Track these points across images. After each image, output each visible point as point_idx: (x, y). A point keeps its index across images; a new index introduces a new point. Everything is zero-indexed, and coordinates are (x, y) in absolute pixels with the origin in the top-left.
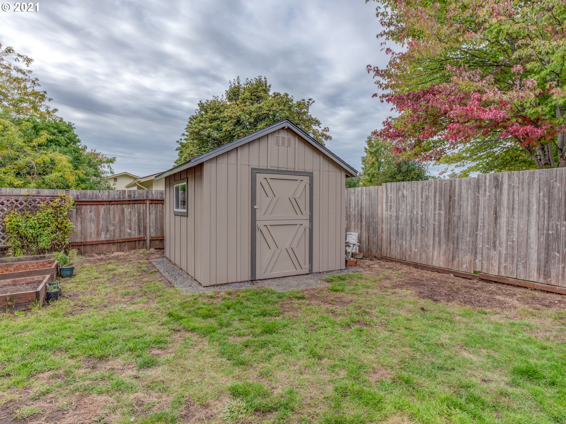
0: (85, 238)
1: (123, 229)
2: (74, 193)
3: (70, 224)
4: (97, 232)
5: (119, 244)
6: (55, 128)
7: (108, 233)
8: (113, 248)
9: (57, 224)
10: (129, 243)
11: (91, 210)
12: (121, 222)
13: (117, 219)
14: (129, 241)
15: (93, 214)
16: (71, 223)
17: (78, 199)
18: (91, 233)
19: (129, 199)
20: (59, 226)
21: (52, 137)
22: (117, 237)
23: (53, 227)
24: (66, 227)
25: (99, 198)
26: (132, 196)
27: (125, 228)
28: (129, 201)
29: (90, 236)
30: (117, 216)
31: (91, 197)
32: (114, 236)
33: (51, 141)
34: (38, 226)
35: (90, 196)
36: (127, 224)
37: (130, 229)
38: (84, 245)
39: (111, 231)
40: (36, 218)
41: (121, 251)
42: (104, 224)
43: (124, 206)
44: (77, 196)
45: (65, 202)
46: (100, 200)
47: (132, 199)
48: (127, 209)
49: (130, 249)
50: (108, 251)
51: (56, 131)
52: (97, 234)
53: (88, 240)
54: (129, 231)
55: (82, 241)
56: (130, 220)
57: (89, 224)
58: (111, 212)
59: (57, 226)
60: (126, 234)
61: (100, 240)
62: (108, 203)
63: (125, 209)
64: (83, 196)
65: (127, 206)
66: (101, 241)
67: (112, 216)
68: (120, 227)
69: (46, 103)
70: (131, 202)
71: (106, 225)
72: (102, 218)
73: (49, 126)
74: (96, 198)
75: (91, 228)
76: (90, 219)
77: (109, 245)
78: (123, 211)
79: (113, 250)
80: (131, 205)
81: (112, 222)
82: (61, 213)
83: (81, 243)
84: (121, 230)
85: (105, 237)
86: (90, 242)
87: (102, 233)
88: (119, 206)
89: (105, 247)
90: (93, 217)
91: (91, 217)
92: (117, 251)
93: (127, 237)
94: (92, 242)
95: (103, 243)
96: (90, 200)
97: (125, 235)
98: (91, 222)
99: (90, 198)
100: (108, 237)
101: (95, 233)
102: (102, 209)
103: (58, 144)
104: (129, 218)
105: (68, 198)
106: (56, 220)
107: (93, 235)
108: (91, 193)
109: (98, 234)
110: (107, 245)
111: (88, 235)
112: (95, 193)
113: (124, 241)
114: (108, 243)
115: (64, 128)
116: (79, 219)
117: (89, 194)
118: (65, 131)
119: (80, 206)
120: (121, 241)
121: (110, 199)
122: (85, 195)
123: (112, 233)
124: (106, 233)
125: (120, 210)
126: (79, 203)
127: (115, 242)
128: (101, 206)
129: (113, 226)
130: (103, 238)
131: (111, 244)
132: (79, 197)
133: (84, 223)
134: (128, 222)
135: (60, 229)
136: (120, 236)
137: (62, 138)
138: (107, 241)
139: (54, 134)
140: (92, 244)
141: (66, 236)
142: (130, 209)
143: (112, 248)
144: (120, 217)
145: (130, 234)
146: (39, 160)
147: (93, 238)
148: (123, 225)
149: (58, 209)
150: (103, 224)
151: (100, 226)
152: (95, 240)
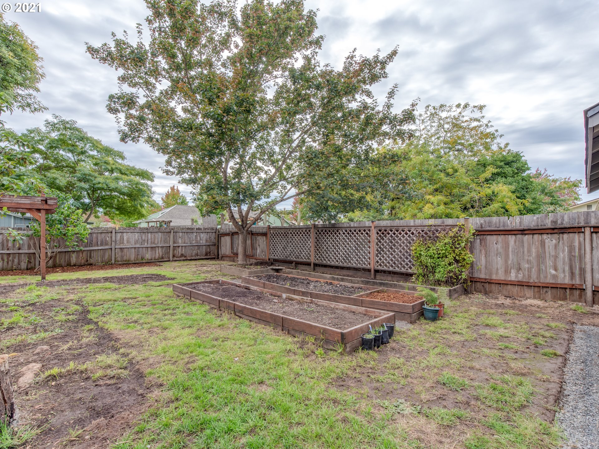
0: (491, 274)
1: (544, 268)
2: (478, 222)
3: (469, 257)
4: (505, 268)
5: (536, 289)
6: (501, 161)
7: (520, 272)
8: (529, 292)
9: (454, 256)
10: (554, 291)
11: (497, 242)
12: (541, 257)
13: (534, 255)
14: (554, 287)
15: (499, 246)
16: (470, 255)
17: (482, 228)
18: (497, 269)
19: (553, 227)
20: (457, 258)
21: (498, 170)
22: (534, 279)
23: (451, 258)
24: (464, 259)
25: (508, 226)
26: (559, 222)
27: (546, 267)
28: (553, 229)
29: (497, 273)
30: (534, 250)
31: (498, 226)
32: (530, 277)
33: (498, 174)
34: (436, 256)
35: (496, 223)
36: (549, 263)
37: (556, 270)
38: (489, 283)
39: (525, 270)
40: (435, 248)
41: (540, 298)
42: (515, 260)
43: (545, 236)
44: (481, 225)
45: (464, 232)
46: (509, 228)
47: (558, 226)
48: (550, 241)
49: (555, 298)
50: (520, 295)
51: (502, 163)
52: (505, 271)
53: (494, 277)
54: (553, 272)
55: (487, 278)
56: (556, 257)
57: (495, 258)
58: (526, 245)
59: (455, 258)
60: (549, 276)
61: (509, 279)
62: (520, 232)
63: (546, 241)
64: (487, 224)
65: (549, 236)
66: (510, 281)
67: (526, 250)
68: (539, 265)
69: (498, 140)
70: (556, 231)
71: (517, 260)
72: (512, 251)
73: (496, 161)
74: (504, 226)
75: (497, 263)
76: (496, 252)
77: (522, 287)
78: (543, 244)
79: (528, 295)
80: (556, 236)
81: (526, 258)
82: (459, 244)
83: (486, 279)
84: (539, 270)
85: (516, 276)
86: (495, 280)
87: (512, 271)
88: (536, 236)
89: (516, 289)
90: (500, 250)
91: (497, 250)
92: (535, 298)
93: (550, 280)
94: (498, 280)
95: (513, 284)
96: (496, 229)
97: (546, 277)
98: (497, 255)
99: (496, 227)
100: (520, 277)
101: (503, 270)
102: (512, 239)
103: (504, 175)
104: (553, 253)
105: (467, 227)
106: (454, 251)
107: (500, 272)
108: (498, 221)
109: (507, 271)
110: (520, 287)
111: (494, 271)
112: (502, 220)
113: (544, 285)
114: (521, 284)
115: (510, 158)
116: (483, 251)
117: (494, 221)
118: (513, 162)
119: (485, 237)
120: (540, 285)
121: (522, 228)
122: (490, 222)
123: (527, 273)
124: (518, 271)
125: (538, 241)
126: (481, 233)
127: (531, 285)
128: (510, 236)
129: (528, 263)
130: (513, 276)
131: (525, 287)
132: (483, 226)
133: (489, 256)
134: (552, 259)
135: (457, 261)
136: (539, 277)
137: (510, 169)
138: (519, 281)
139: (501, 167)
140: (499, 284)
141: (463, 270)
142: (554, 241)
143: (526, 293)
144: (538, 251)
145: (555, 277)
146: (483, 194)
147: (500, 276)
148: (542, 263)
149: (456, 239)
150: (513, 260)
151: (510, 262)
152: (503, 278)
